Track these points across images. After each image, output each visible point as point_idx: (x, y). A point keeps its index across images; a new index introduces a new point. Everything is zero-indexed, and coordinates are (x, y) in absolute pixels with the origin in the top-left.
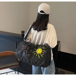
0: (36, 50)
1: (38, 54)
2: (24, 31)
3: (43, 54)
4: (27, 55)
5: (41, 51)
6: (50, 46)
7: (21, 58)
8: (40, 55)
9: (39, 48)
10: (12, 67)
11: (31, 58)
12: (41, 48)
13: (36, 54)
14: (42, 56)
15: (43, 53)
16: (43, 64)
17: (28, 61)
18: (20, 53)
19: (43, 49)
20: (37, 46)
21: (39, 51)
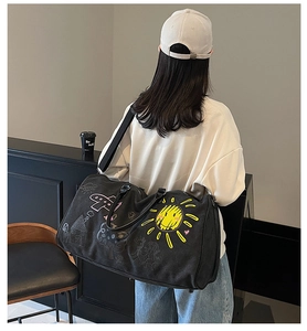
0: (155, 215)
1: (164, 233)
2: (94, 135)
3: (187, 232)
4: (117, 235)
5: (179, 216)
6: (216, 194)
7: (87, 248)
8: (173, 234)
9: (168, 203)
10: (46, 294)
11: (133, 249)
12: (176, 204)
13: (157, 230)
14: (184, 240)
15: (188, 228)
16: (189, 276)
17: (119, 261)
18: (84, 229)
19: (184, 210)
20: (161, 198)
21: (170, 218)
